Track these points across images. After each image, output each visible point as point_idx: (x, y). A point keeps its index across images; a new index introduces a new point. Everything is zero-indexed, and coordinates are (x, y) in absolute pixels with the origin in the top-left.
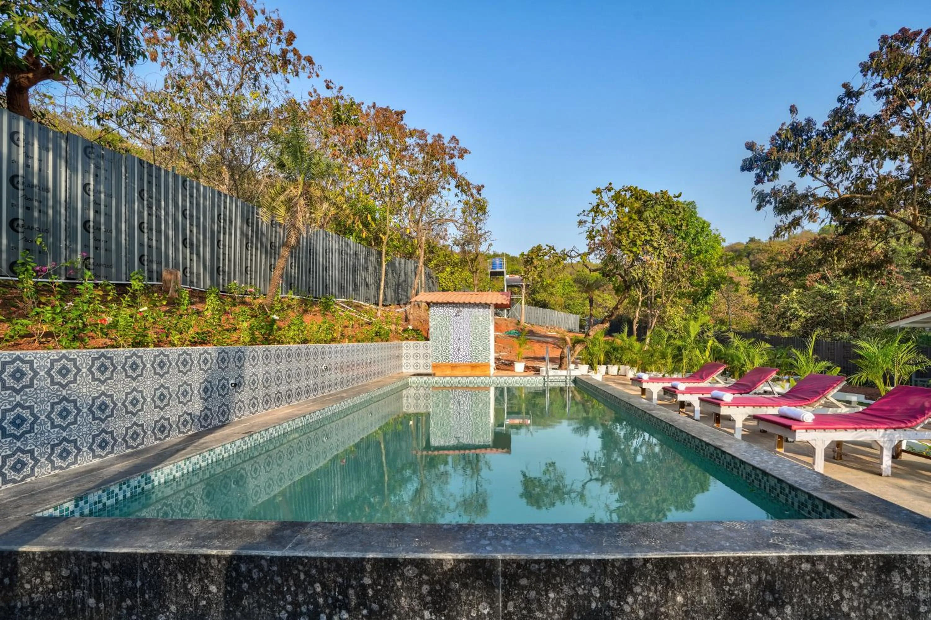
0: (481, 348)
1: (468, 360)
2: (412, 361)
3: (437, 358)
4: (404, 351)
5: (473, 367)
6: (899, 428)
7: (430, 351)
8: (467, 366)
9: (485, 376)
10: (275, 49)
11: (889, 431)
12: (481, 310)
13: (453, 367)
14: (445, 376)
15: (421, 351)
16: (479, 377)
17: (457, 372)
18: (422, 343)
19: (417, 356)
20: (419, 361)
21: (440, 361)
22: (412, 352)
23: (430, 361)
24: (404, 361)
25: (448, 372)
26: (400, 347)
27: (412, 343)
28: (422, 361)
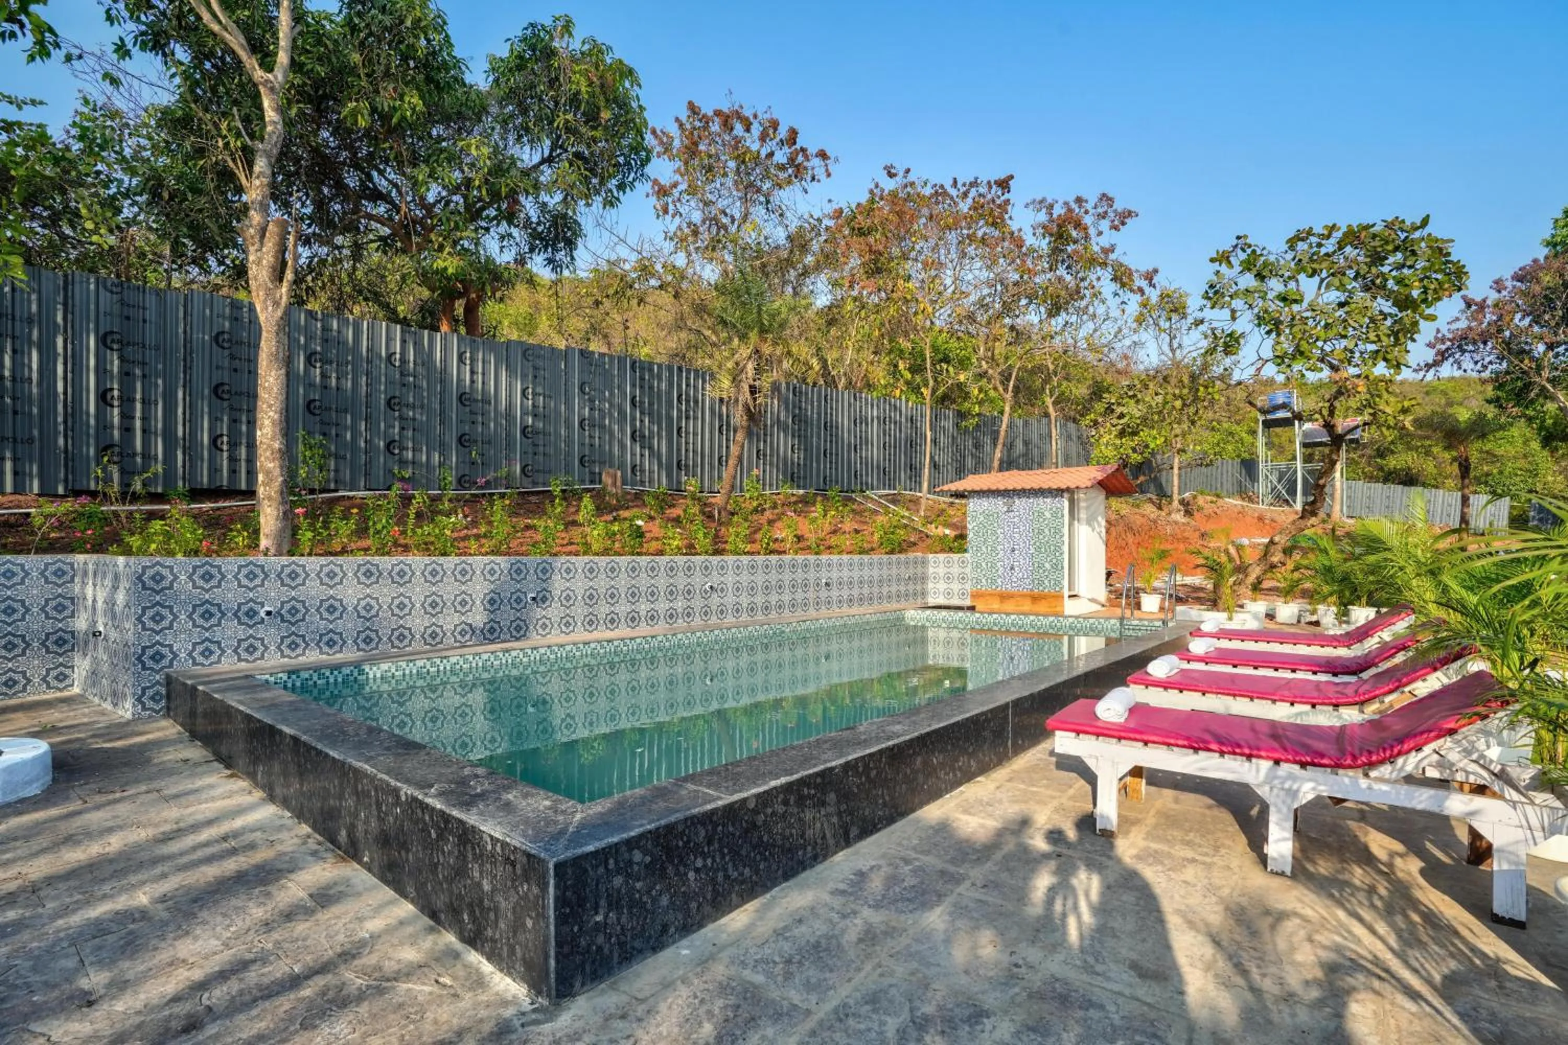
0: (1047, 566)
1: (1027, 586)
2: (942, 586)
3: (978, 581)
4: (931, 570)
5: (1035, 598)
6: (1313, 764)
7: (968, 570)
8: (1023, 596)
9: (1056, 615)
10: (781, 157)
11: (1285, 768)
12: (1048, 500)
13: (1004, 597)
14: (991, 613)
15: (956, 570)
16: (1046, 616)
17: (1009, 606)
18: (956, 557)
19: (948, 578)
20: (952, 586)
21: (984, 586)
22: (941, 571)
23: (968, 586)
24: (930, 585)
25: (996, 606)
26: (924, 563)
27: (942, 556)
28: (956, 586)
